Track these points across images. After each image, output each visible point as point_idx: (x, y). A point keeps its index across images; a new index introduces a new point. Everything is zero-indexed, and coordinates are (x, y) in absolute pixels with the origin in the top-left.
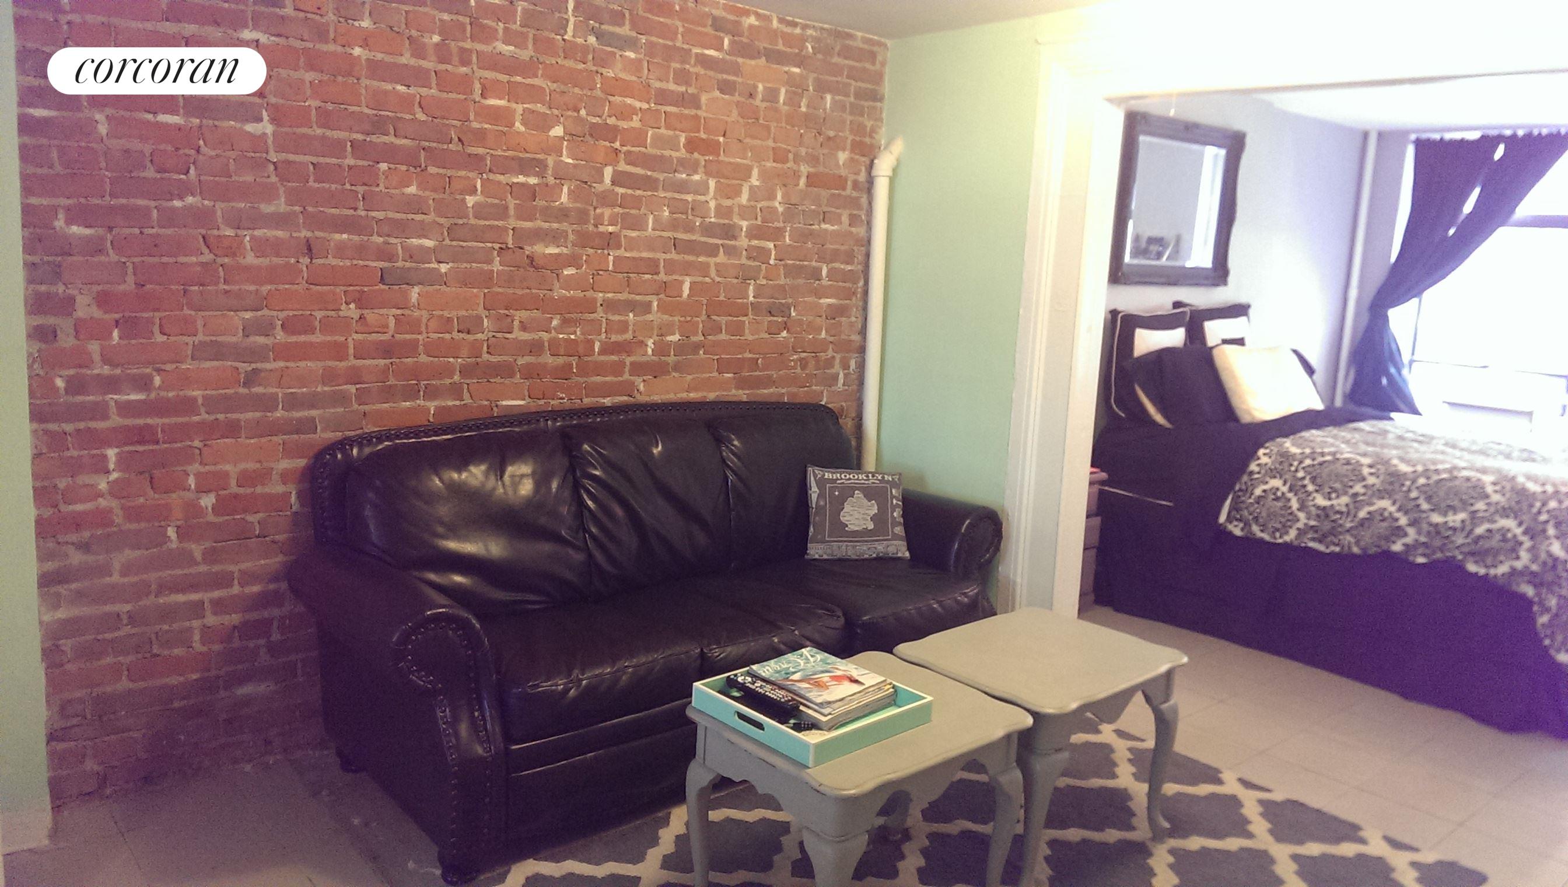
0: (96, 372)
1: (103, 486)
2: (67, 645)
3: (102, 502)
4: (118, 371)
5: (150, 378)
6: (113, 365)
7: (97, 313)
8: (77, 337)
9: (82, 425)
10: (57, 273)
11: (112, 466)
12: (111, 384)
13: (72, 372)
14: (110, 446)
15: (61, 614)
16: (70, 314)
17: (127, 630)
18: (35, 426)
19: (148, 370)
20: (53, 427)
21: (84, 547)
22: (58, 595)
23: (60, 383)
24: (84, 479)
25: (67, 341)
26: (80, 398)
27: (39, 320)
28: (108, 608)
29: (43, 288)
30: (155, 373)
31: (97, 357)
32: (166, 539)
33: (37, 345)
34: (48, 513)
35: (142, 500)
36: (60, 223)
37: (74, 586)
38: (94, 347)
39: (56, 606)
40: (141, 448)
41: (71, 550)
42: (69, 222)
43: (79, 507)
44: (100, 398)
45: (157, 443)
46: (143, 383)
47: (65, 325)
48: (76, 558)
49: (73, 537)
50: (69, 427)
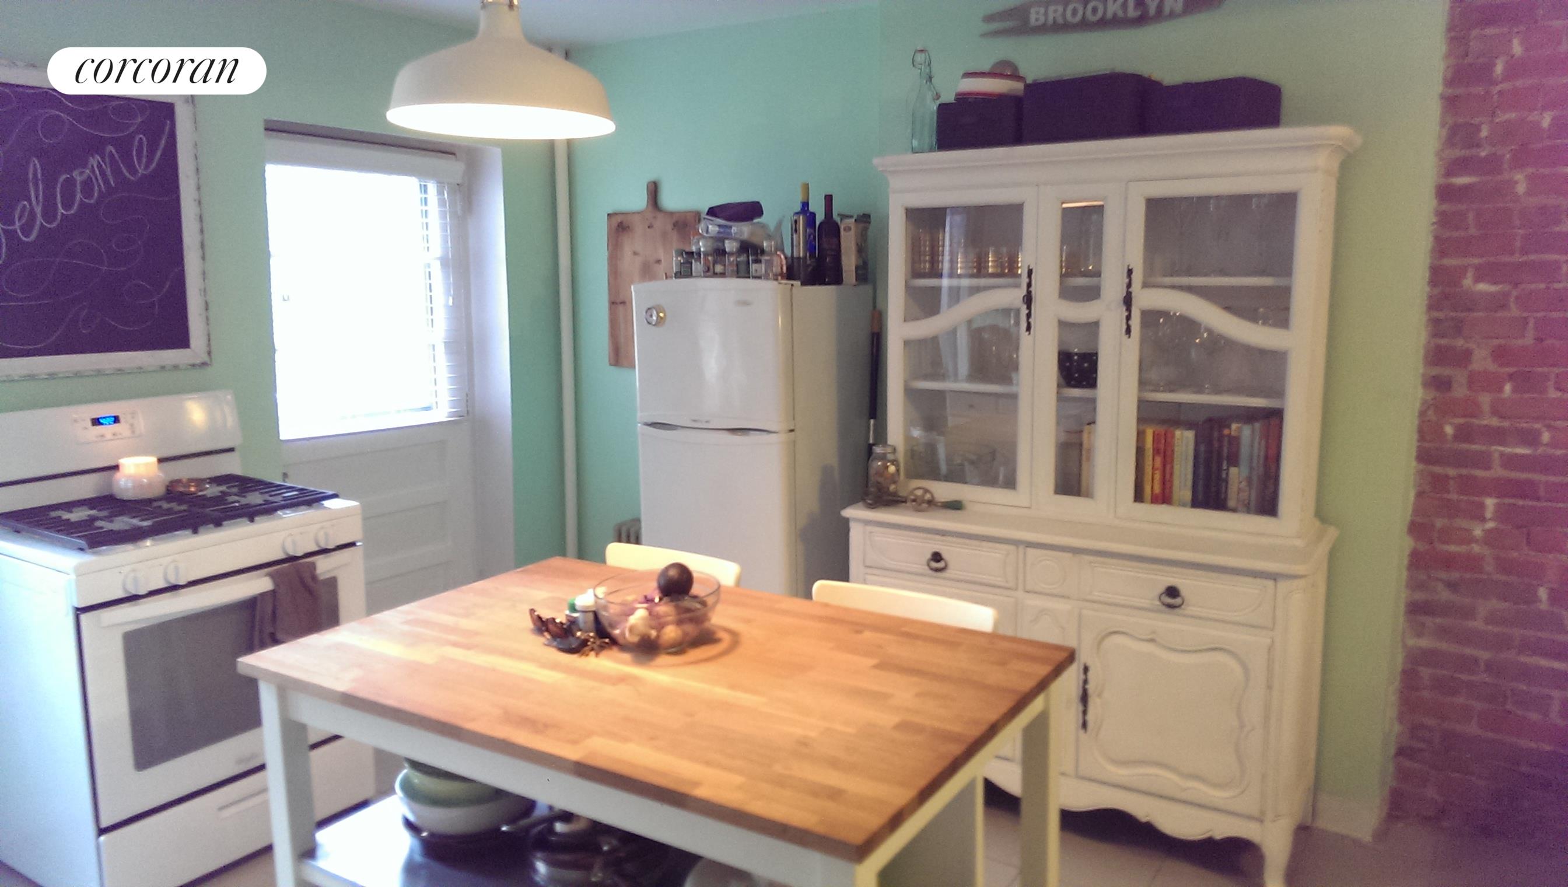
0: (1485, 422)
1: (1478, 532)
2: (1425, 672)
3: (1476, 548)
4: (1506, 424)
5: (1537, 434)
6: (1502, 417)
7: (1492, 367)
8: (1470, 388)
9: (1464, 471)
10: (1458, 327)
11: (1489, 514)
12: (1498, 436)
13: (1461, 421)
14: (1489, 495)
15: (1425, 643)
16: (1465, 367)
17: (1485, 677)
18: (1421, 466)
19: (1537, 426)
20: (1438, 469)
21: (1452, 586)
22: (1423, 625)
23: (1449, 430)
24: (1462, 523)
25: (1460, 391)
26: (1465, 446)
27: (1435, 371)
28: (1468, 651)
29: (1443, 342)
30: (1544, 429)
31: (1486, 408)
32: (1535, 599)
33: (1432, 394)
34: (1422, 547)
35: (1515, 554)
36: (1468, 282)
37: (1438, 620)
38: (1485, 400)
39: (1419, 635)
40: (1521, 502)
41: (1440, 586)
42: (1478, 279)
43: (1453, 548)
44: (1484, 448)
45: (1538, 499)
46: (1531, 438)
47: (1460, 377)
48: (1445, 595)
49: (1443, 575)
50: (1452, 472)
